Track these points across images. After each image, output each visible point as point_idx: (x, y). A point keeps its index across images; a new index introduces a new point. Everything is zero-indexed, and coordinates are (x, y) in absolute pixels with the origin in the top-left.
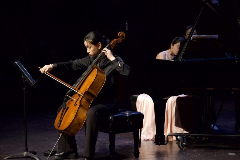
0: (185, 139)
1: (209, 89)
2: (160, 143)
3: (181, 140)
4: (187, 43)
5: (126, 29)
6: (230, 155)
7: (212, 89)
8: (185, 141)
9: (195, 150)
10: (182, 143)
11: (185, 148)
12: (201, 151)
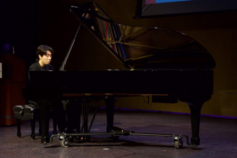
0: (67, 138)
1: (86, 94)
2: (45, 143)
3: (64, 140)
4: (67, 56)
5: (13, 52)
6: (105, 150)
7: (89, 94)
8: (67, 140)
9: (75, 148)
10: (64, 142)
11: (67, 146)
12: (80, 148)
